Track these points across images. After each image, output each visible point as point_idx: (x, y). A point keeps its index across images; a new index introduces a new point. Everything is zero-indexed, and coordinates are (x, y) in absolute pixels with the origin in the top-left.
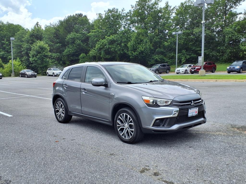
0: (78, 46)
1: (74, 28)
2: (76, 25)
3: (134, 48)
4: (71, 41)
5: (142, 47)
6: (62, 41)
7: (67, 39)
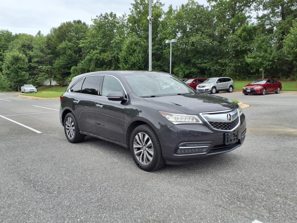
1: (67, 36)
2: (69, 33)
3: (126, 60)
4: (63, 51)
5: (135, 59)
6: (54, 52)
7: (58, 50)
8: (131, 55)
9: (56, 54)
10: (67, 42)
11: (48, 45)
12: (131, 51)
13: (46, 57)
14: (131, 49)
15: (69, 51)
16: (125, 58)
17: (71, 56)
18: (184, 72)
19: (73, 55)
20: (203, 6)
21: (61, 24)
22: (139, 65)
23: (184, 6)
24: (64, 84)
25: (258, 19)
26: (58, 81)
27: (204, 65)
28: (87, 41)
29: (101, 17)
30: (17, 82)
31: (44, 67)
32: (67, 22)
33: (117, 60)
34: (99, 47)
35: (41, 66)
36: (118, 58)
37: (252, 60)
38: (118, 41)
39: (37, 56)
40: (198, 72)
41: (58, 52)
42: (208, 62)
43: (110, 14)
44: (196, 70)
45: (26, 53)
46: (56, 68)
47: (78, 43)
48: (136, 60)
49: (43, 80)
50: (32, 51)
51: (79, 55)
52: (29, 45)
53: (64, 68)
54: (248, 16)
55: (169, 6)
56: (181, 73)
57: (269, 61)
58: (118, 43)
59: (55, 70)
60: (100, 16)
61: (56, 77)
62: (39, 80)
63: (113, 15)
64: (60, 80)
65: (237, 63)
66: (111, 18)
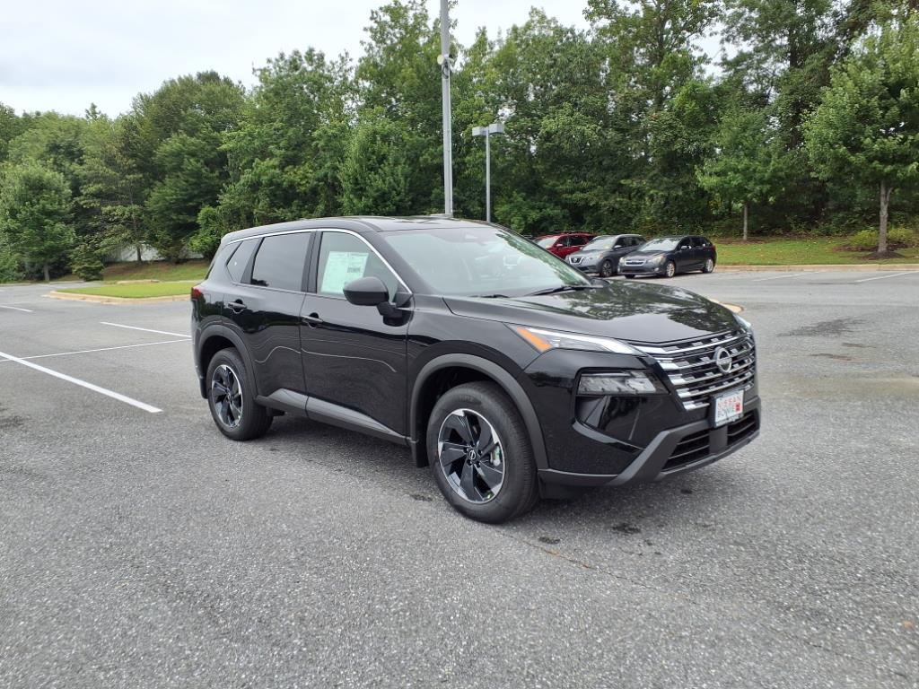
0: (193, 178)
1: (183, 119)
2: (190, 109)
3: (358, 184)
4: (172, 162)
5: (384, 181)
6: (148, 164)
7: (159, 158)
8: (372, 169)
9: (153, 172)
10: (185, 135)
11: (129, 144)
12: (373, 160)
13: (124, 181)
14: (373, 153)
15: (192, 160)
16: (357, 179)
17: (197, 174)
18: (525, 217)
19: (204, 172)
20: (572, 31)
21: (164, 82)
22: (398, 198)
23: (519, 31)
24: (180, 257)
25: (725, 66)
26: (162, 247)
27: (579, 195)
28: (242, 134)
29: (280, 63)
30: (41, 254)
31: (119, 210)
32: (180, 79)
33: (334, 187)
34: (280, 148)
35: (109, 208)
36: (335, 179)
37: (715, 180)
38: (333, 131)
39: (96, 177)
40: (564, 217)
41: (160, 166)
42: (591, 188)
43: (307, 53)
44: (556, 211)
45: (63, 169)
46: (153, 211)
47: (215, 139)
48: (387, 182)
49: (116, 247)
50: (81, 164)
51: (220, 173)
52: (70, 146)
53: (179, 212)
54: (699, 59)
55: (478, 31)
56: (516, 220)
57: (762, 182)
58: (335, 136)
59: (151, 218)
60: (276, 60)
61: (155, 237)
62: (106, 246)
63: (316, 57)
64: (166, 245)
65: (673, 188)
66: (312, 65)
